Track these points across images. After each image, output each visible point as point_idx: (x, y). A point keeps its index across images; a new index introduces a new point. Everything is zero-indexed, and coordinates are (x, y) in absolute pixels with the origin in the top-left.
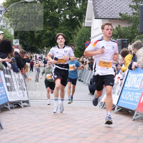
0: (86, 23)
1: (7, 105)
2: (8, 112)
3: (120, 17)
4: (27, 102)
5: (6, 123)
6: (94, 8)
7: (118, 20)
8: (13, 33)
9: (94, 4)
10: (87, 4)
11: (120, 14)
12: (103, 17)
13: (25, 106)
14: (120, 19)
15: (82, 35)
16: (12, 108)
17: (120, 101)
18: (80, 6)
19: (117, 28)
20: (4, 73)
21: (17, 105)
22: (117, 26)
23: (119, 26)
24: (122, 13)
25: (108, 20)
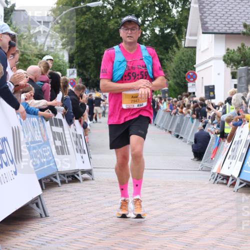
0: (188, 41)
1: (55, 177)
2: (56, 189)
3: (245, 30)
4: (89, 172)
5: (53, 207)
6: (201, 16)
7: (242, 35)
8: (66, 58)
9: (200, 10)
10: (189, 9)
11: (245, 26)
12: (216, 31)
13: (85, 180)
14: (244, 34)
15: (182, 61)
16: (63, 182)
17: (244, 171)
18: (178, 12)
19: (239, 49)
20: (51, 125)
21: (72, 178)
22: (240, 46)
23: (243, 45)
24: (248, 23)
25: (224, 35)
